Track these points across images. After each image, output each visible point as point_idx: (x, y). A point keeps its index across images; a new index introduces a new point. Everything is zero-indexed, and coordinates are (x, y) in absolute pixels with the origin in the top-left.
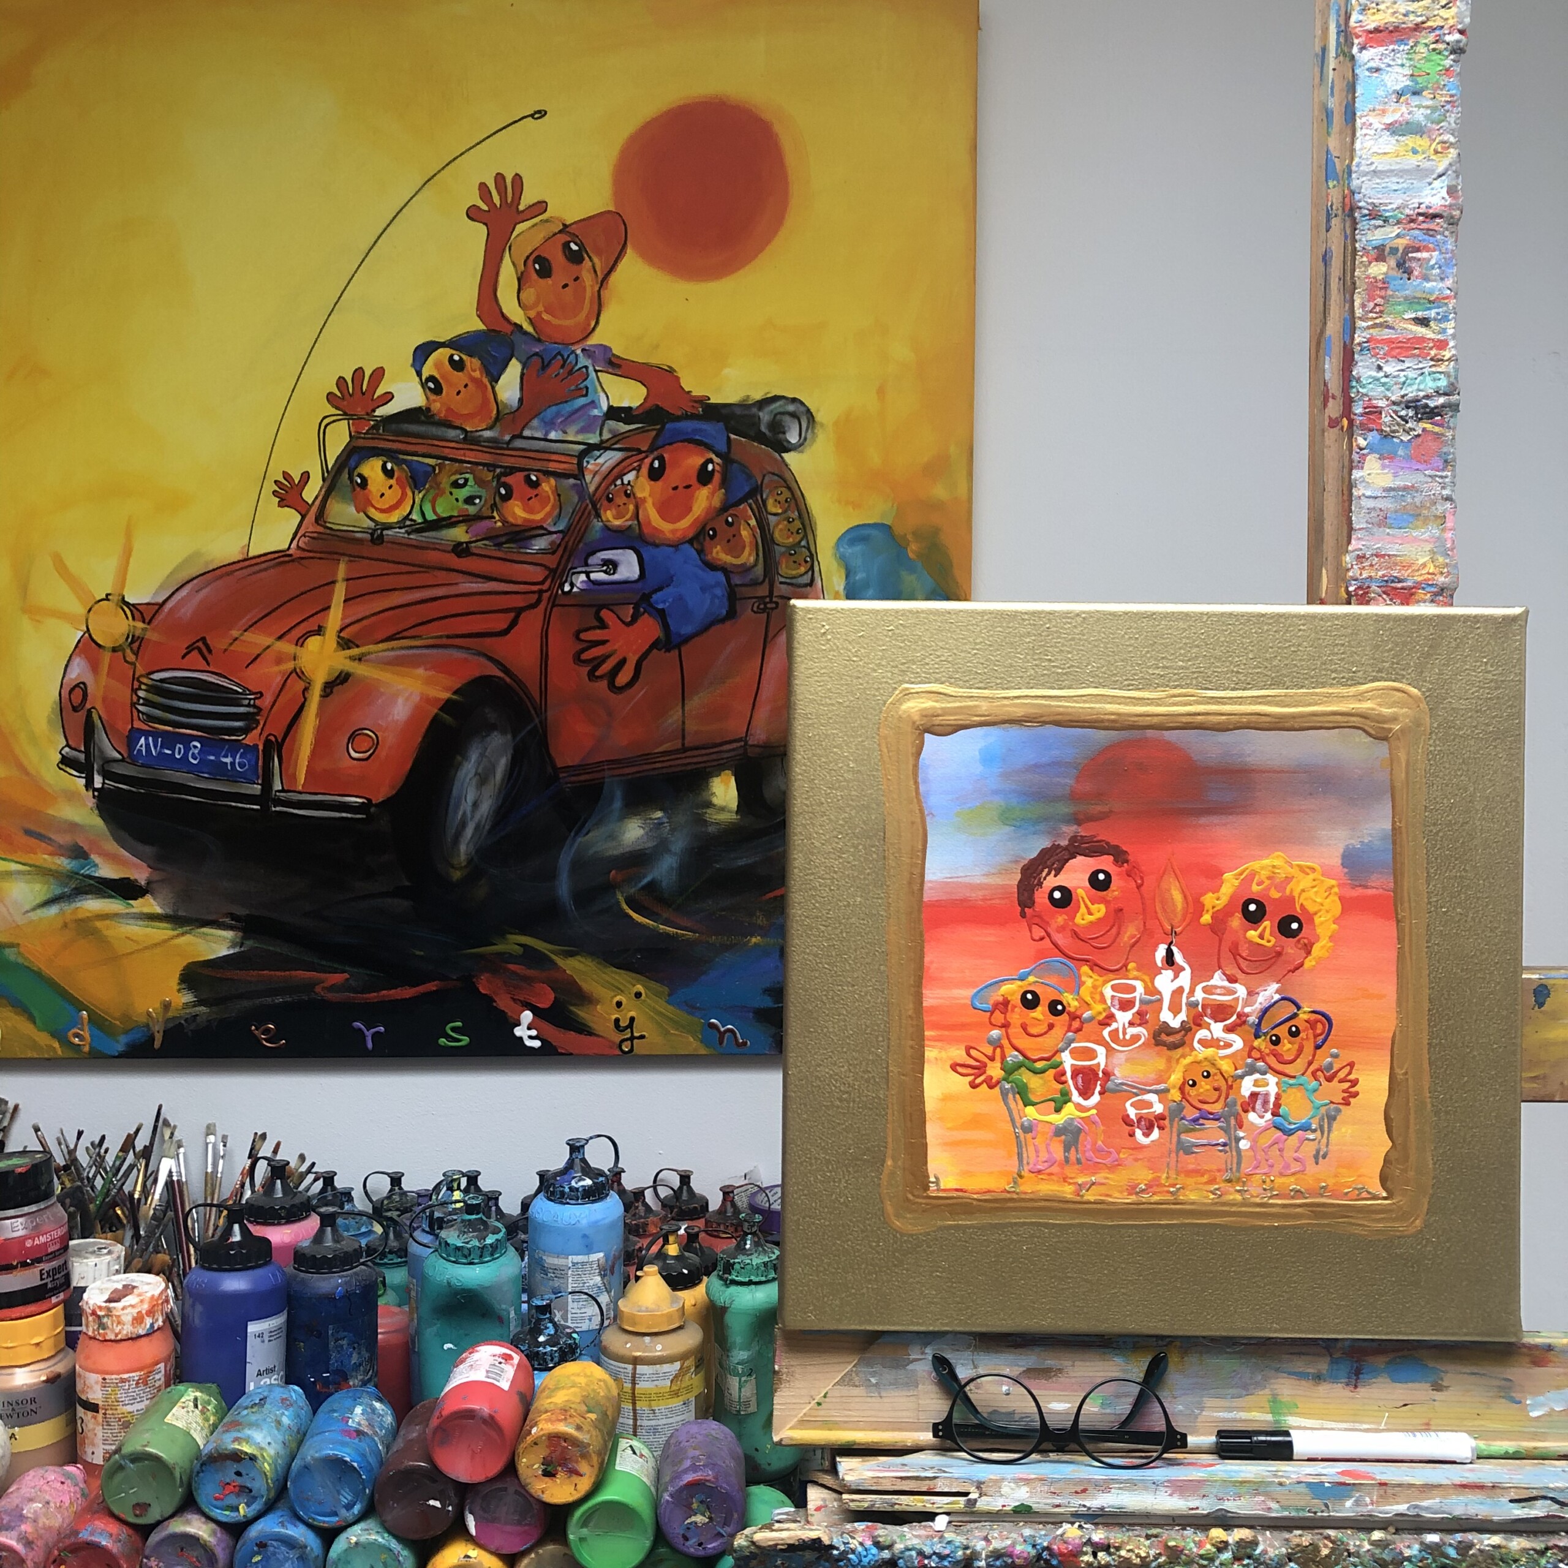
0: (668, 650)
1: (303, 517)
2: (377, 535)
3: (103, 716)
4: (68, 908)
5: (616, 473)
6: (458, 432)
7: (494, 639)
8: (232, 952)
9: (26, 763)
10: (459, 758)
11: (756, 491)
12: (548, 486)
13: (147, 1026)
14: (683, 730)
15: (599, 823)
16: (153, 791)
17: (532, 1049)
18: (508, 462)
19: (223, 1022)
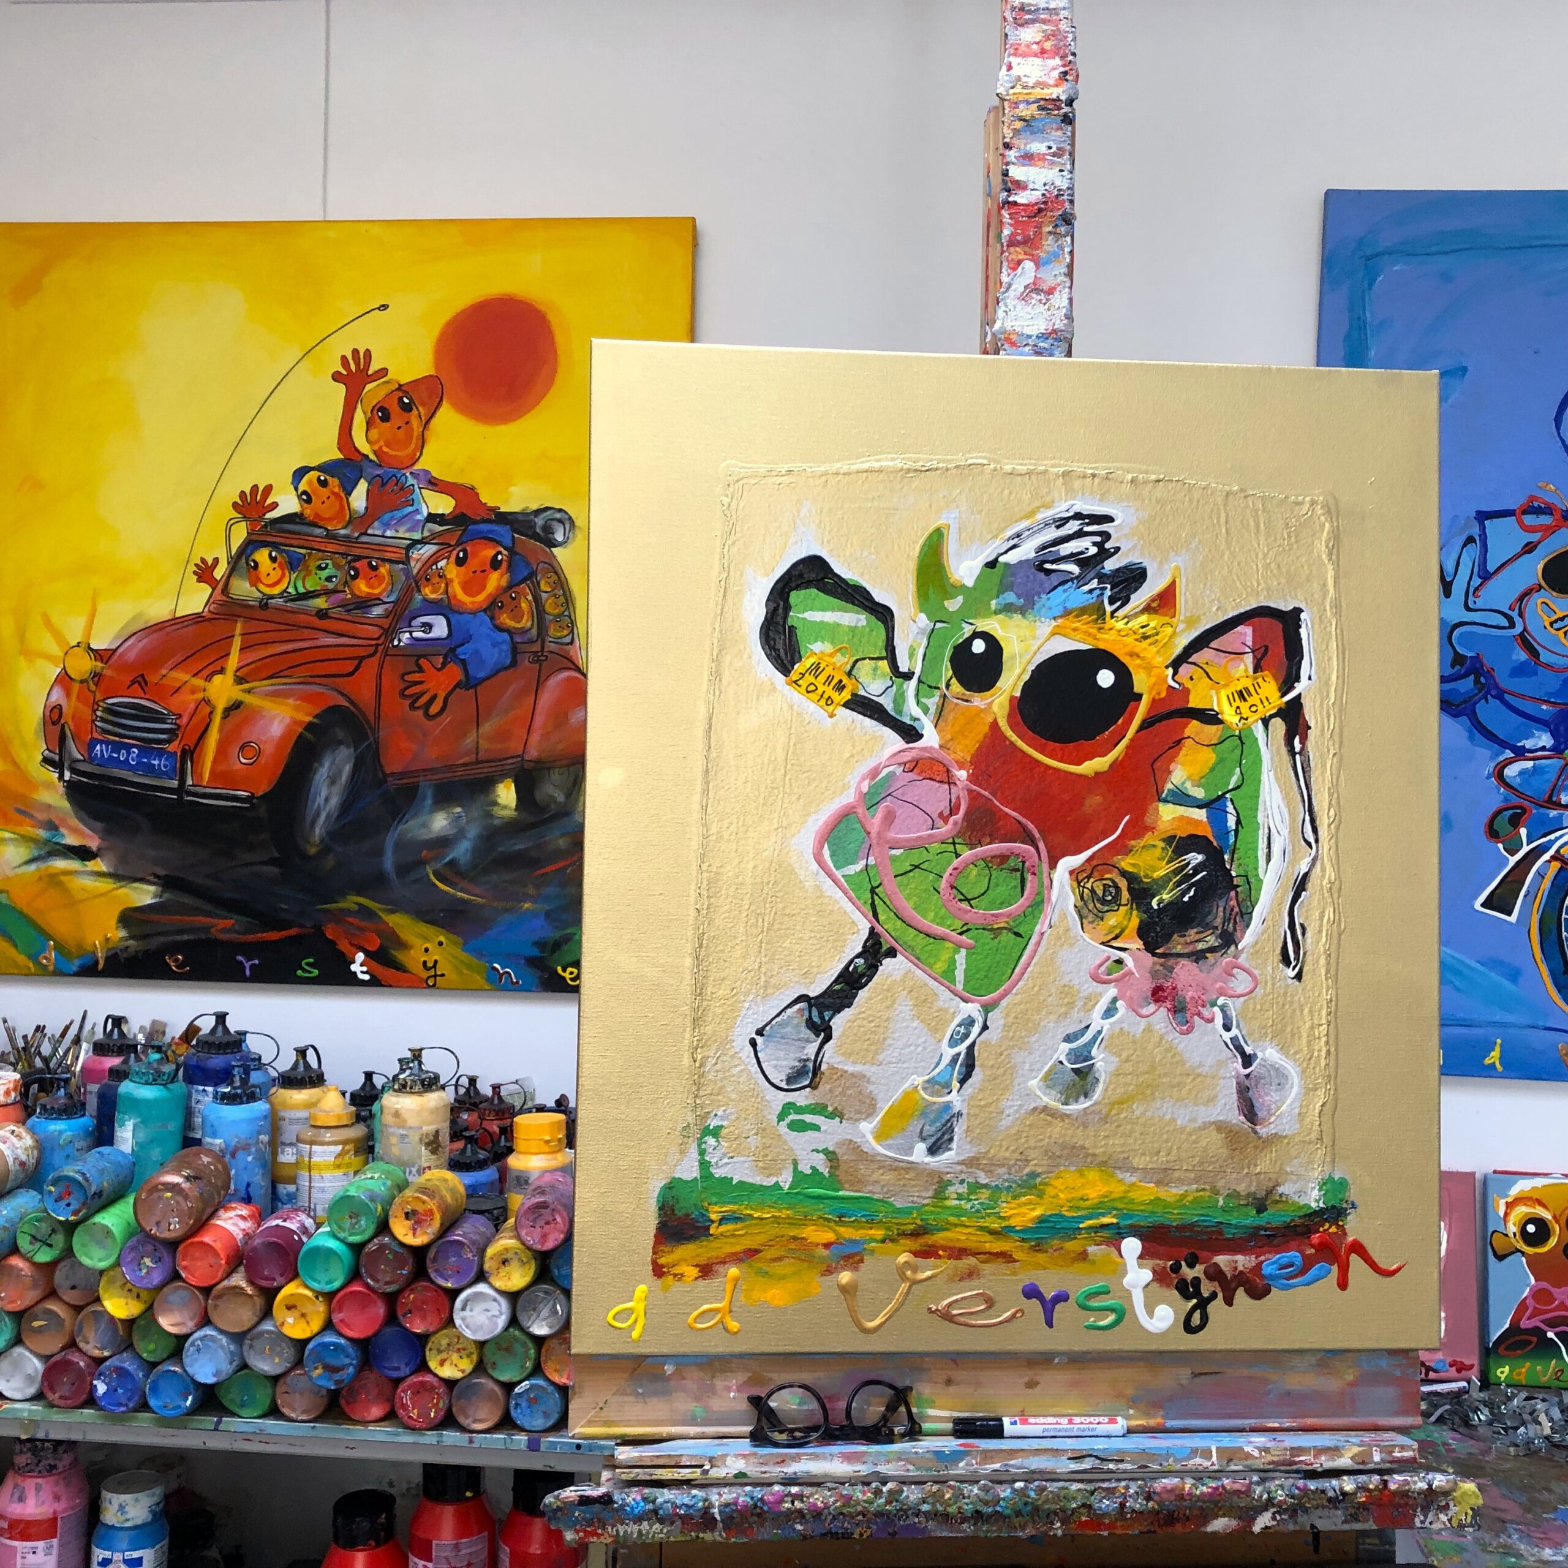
0: (467, 689)
1: (214, 589)
2: (264, 604)
3: (72, 728)
4: (42, 865)
5: (434, 559)
6: (321, 530)
7: (344, 679)
8: (153, 901)
9: (17, 760)
10: (316, 765)
11: (532, 575)
12: (383, 570)
13: (94, 953)
14: (477, 748)
15: (416, 815)
16: (104, 783)
17: (363, 981)
18: (358, 552)
19: (147, 953)
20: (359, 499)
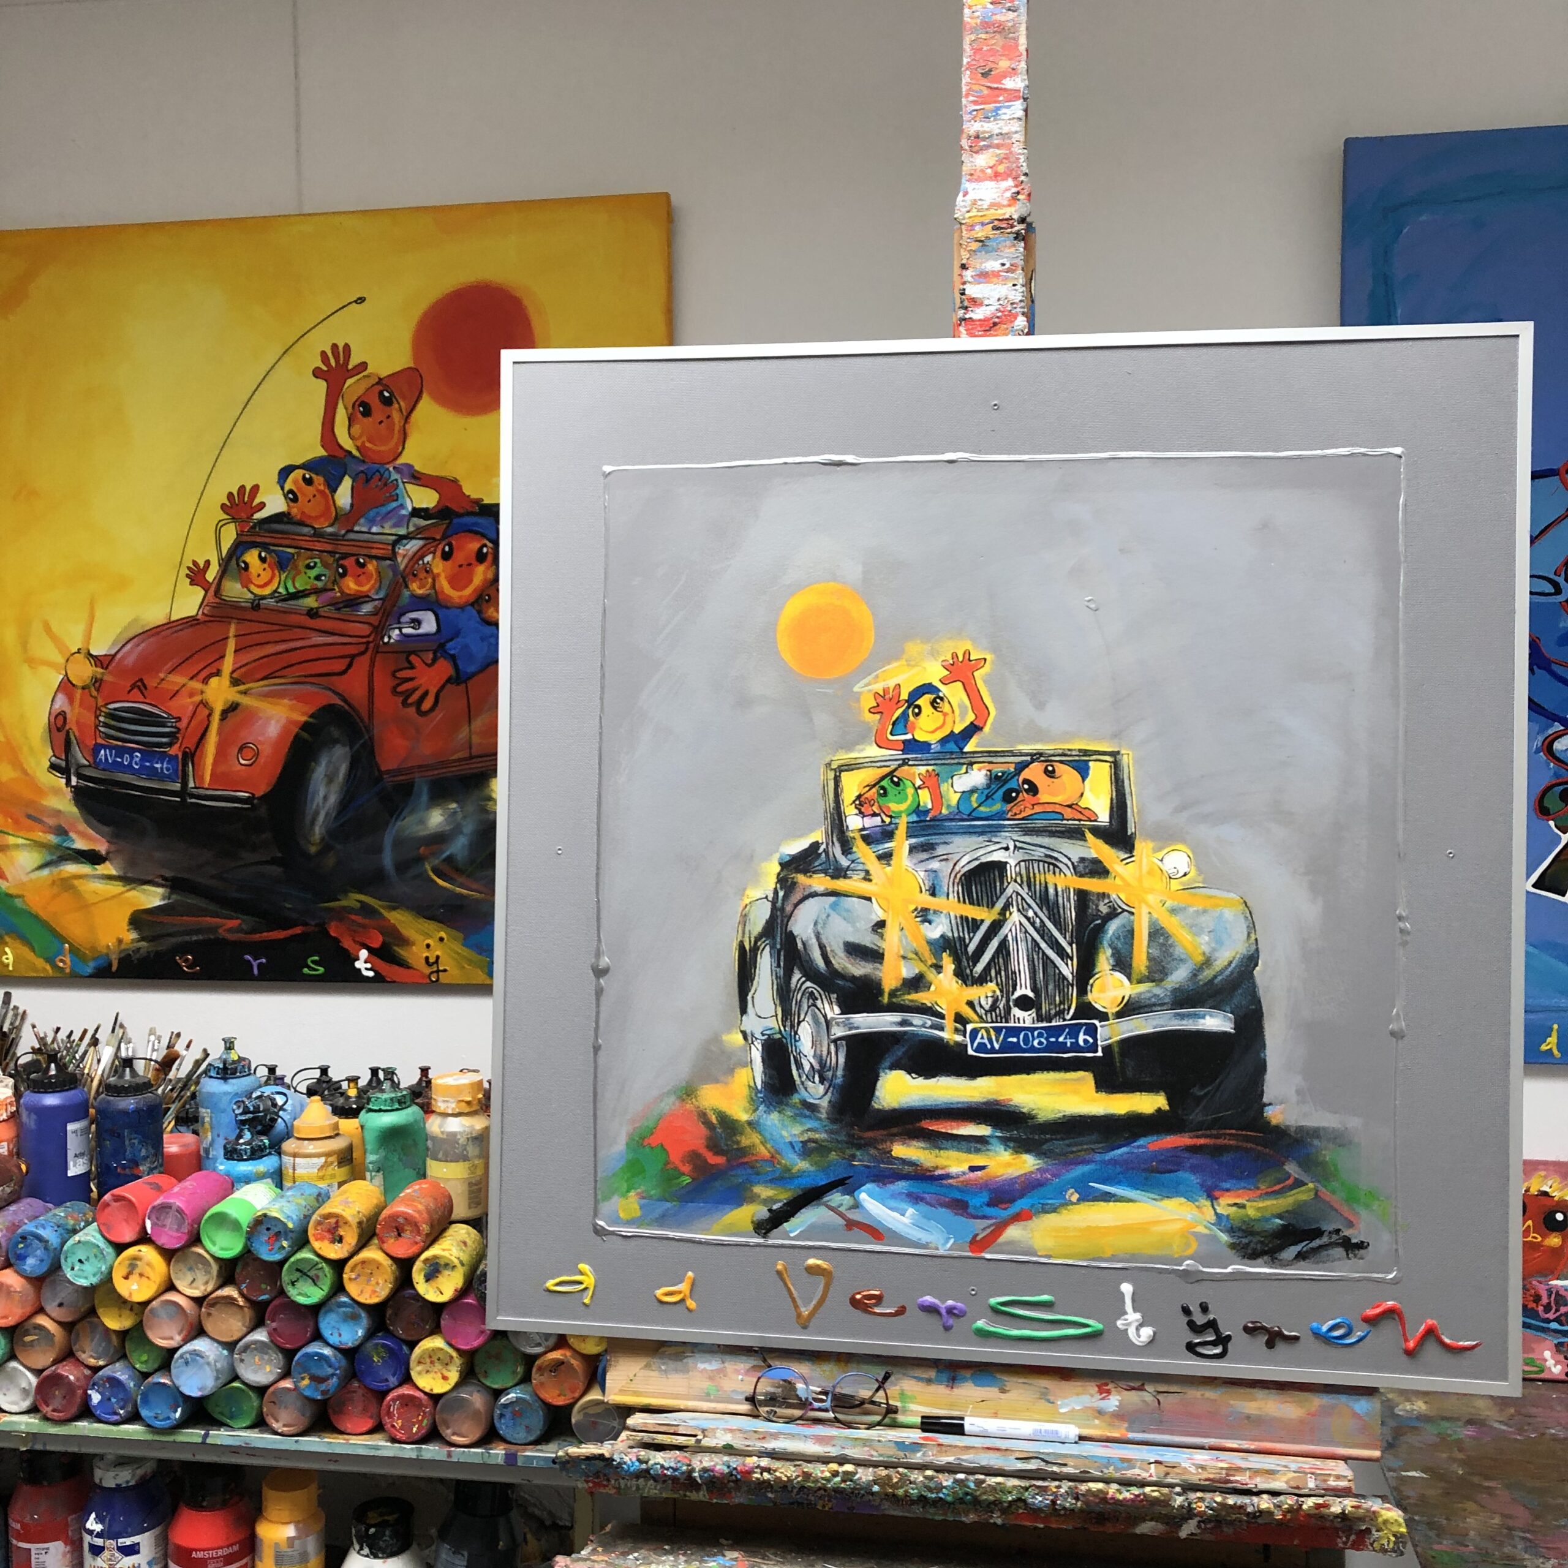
0: (458, 684)
1: (206, 592)
2: (256, 605)
3: (77, 734)
4: (55, 870)
5: (419, 555)
6: (308, 529)
7: (335, 678)
8: (162, 903)
9: (26, 767)
12: (371, 567)
13: (107, 955)
14: (470, 743)
15: (412, 812)
16: (110, 787)
17: (368, 977)
18: (344, 550)
19: (157, 953)
20: (344, 496)
